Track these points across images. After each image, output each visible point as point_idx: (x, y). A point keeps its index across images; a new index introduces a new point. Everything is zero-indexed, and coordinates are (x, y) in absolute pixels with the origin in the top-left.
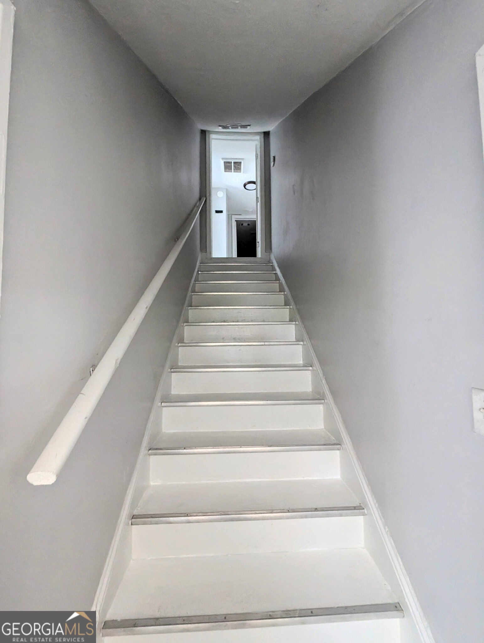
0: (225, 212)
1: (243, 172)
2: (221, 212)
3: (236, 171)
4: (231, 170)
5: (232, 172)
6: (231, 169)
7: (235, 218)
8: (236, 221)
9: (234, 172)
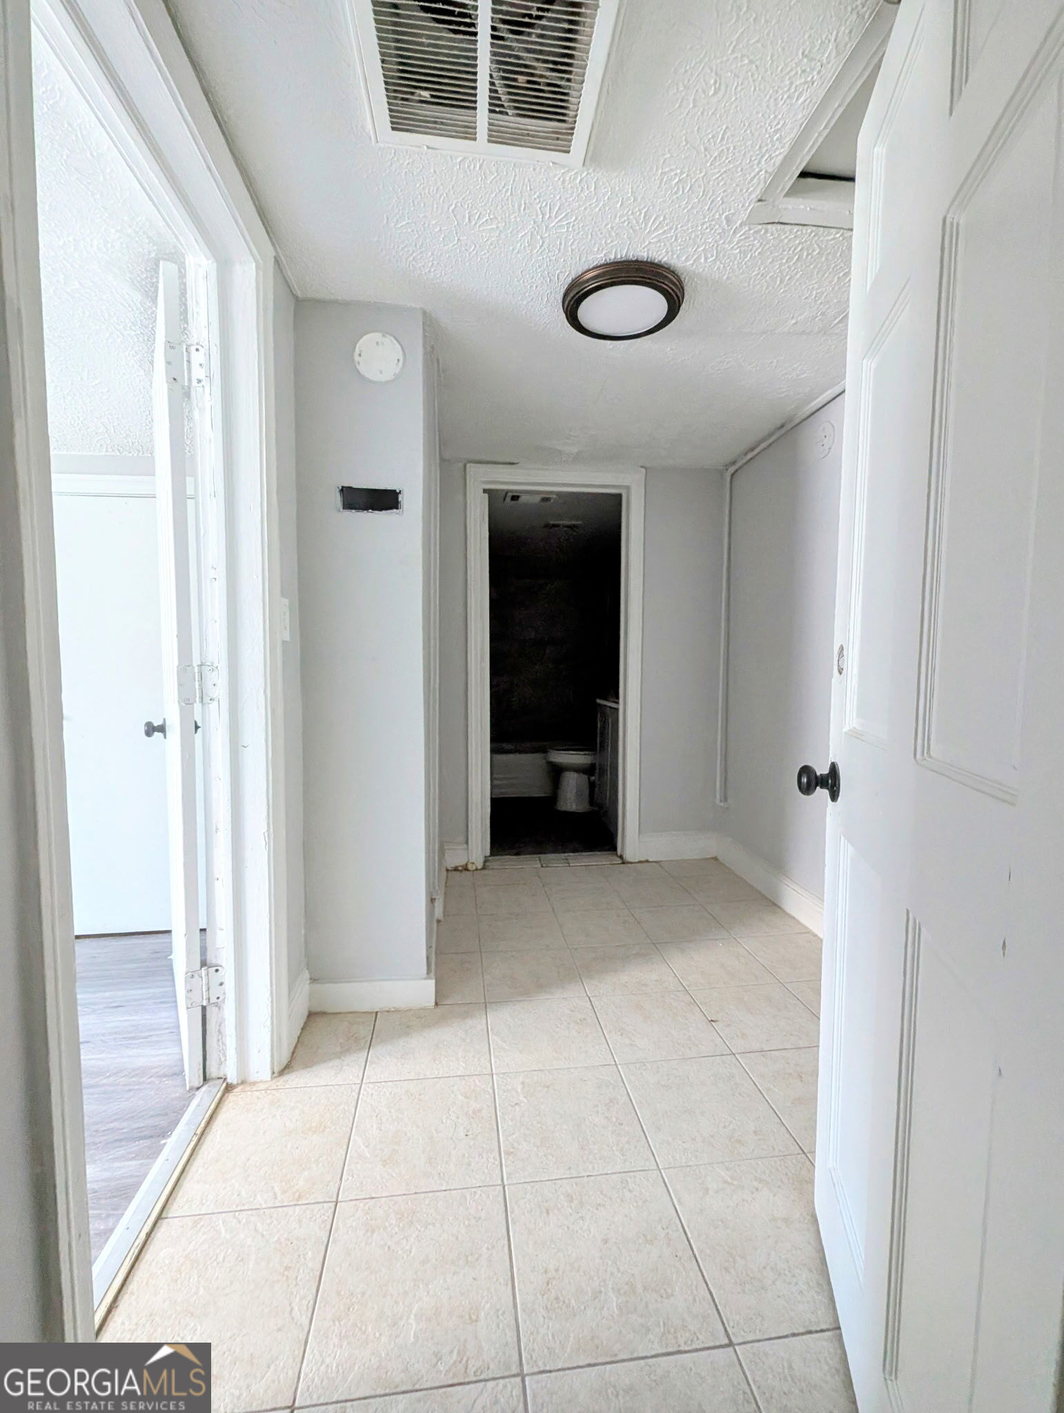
0: (413, 500)
1: (593, 158)
2: (385, 500)
3: (511, 120)
4: (460, 115)
5: (468, 133)
6: (469, 104)
7: (481, 479)
8: (485, 491)
9: (496, 137)
